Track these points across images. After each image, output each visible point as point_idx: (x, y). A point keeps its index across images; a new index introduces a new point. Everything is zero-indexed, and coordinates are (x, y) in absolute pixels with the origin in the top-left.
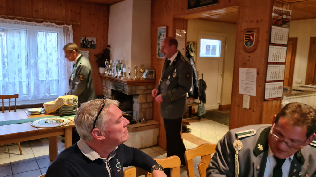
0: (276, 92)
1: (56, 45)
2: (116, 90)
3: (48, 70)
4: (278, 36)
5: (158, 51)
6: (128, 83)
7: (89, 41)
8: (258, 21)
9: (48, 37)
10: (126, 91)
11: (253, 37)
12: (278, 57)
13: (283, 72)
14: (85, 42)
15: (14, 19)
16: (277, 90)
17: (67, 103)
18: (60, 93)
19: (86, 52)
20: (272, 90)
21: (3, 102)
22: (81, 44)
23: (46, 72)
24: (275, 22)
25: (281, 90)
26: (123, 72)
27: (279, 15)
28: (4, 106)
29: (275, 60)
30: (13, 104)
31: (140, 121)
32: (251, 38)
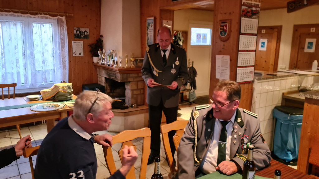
0: (247, 76)
1: (51, 36)
2: (109, 78)
3: (44, 60)
4: (248, 27)
5: (147, 41)
6: (119, 71)
7: (82, 32)
8: (230, 13)
9: (43, 28)
10: (118, 79)
11: (226, 28)
12: (248, 45)
13: (254, 58)
14: (78, 32)
15: (9, 12)
16: (248, 75)
17: (62, 90)
18: (56, 81)
19: (80, 42)
20: (243, 74)
21: (2, 91)
22: (75, 35)
23: (42, 62)
24: (245, 14)
25: (252, 75)
26: (115, 61)
27: (248, 7)
28: (4, 94)
29: (245, 48)
30: (12, 93)
31: (132, 107)
32: (225, 28)
